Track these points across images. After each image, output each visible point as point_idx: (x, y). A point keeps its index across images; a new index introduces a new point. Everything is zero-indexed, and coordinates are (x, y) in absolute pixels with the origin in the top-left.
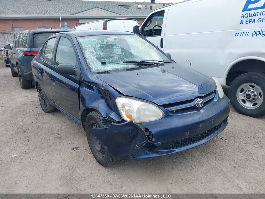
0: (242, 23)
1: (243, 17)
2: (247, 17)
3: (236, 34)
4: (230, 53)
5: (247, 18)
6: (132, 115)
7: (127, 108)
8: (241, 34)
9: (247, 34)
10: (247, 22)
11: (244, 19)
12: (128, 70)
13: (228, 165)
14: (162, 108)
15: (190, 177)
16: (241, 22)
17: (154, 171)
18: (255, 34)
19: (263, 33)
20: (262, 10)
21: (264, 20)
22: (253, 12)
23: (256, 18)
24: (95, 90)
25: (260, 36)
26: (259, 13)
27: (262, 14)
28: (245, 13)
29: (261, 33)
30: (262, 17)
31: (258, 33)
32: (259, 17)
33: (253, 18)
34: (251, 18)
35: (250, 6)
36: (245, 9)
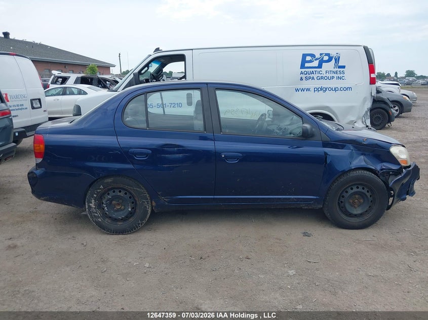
0: (301, 79)
2: (306, 74)
3: (297, 90)
5: (306, 76)
8: (303, 90)
9: (308, 90)
10: (306, 78)
11: (304, 76)
18: (317, 90)
19: (324, 90)
20: (319, 70)
21: (322, 78)
22: (311, 70)
23: (315, 76)
24: (352, 148)
25: (321, 92)
26: (317, 72)
27: (319, 73)
28: (303, 70)
29: (321, 89)
30: (320, 75)
31: (319, 89)
32: (317, 75)
33: (312, 76)
34: (310, 75)
35: (307, 65)
36: (303, 66)
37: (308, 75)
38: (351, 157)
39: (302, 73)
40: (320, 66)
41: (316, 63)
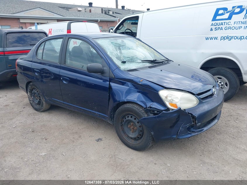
1: (213, 25)
2: (216, 25)
3: (207, 39)
4: (203, 53)
5: (216, 27)
6: (177, 103)
7: (169, 98)
8: (211, 39)
9: (216, 38)
10: (216, 29)
11: (213, 27)
12: (150, 67)
13: (228, 137)
14: (197, 96)
15: (210, 149)
16: (211, 29)
17: (181, 149)
18: (223, 38)
19: (229, 38)
20: (228, 21)
21: (230, 28)
22: (221, 22)
23: (223, 27)
24: (130, 86)
25: (227, 40)
26: (226, 23)
27: (228, 24)
28: (214, 22)
29: (227, 38)
30: (228, 26)
31: (225, 38)
32: (226, 26)
33: (220, 26)
34: (219, 26)
35: (218, 18)
36: (214, 19)
37: (217, 27)
38: (128, 92)
39: (212, 25)
40: (230, 18)
41: (226, 16)
